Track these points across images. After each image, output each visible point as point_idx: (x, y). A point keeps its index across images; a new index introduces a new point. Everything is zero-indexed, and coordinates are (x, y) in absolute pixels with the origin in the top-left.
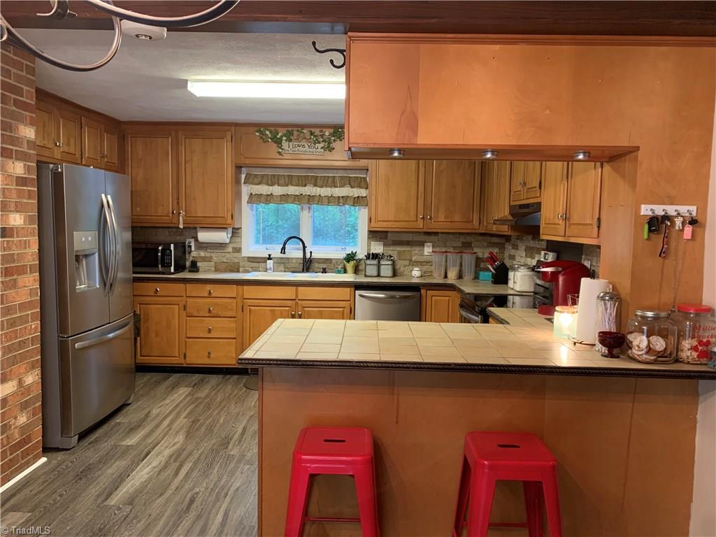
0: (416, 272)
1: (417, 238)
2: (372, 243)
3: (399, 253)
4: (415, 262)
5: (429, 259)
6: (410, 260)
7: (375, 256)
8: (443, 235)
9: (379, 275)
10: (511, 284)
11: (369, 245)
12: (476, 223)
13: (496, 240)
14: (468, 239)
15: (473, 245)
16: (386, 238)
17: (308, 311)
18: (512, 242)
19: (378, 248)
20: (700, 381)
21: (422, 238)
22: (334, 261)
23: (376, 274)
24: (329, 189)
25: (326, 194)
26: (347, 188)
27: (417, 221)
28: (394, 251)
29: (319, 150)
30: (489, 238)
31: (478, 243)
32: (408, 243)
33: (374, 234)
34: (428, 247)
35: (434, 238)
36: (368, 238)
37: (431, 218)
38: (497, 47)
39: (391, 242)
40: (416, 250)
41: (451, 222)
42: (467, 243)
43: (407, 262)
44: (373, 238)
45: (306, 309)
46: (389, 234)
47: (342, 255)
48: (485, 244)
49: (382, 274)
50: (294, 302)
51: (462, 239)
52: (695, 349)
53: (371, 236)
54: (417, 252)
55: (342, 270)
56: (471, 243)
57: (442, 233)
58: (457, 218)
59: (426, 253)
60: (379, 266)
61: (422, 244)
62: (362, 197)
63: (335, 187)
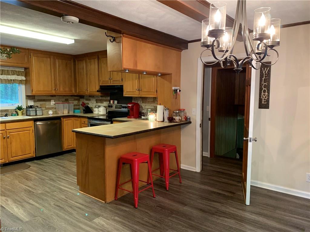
0: (51, 112)
1: (47, 98)
2: (28, 101)
3: (41, 104)
4: (47, 108)
5: (54, 106)
6: (46, 107)
7: (31, 107)
8: (58, 96)
9: (36, 115)
10: (94, 113)
11: (27, 102)
12: (74, 91)
13: (76, 98)
14: (67, 98)
15: (69, 100)
16: (34, 98)
17: (12, 134)
18: (85, 98)
19: (31, 103)
20: (181, 126)
21: (50, 98)
22: (9, 111)
23: (35, 114)
24: (5, 76)
25: (4, 79)
26: (15, 76)
27: (52, 91)
28: (38, 104)
29: (4, 57)
30: (74, 97)
31: (70, 99)
32: (44, 100)
33: (29, 97)
34: (53, 101)
35: (54, 98)
36: (26, 99)
37: (57, 90)
38: (151, 45)
39: (37, 100)
40: (47, 103)
41: (65, 91)
42: (67, 99)
43: (44, 109)
44: (28, 99)
45: (11, 134)
46: (35, 97)
47: (14, 107)
48: (73, 99)
49: (38, 114)
50: (4, 131)
51: (65, 98)
52: (184, 118)
53: (27, 98)
54: (48, 104)
55: (17, 114)
56: (68, 99)
57: (57, 96)
58: (67, 89)
59: (52, 104)
60: (36, 111)
61: (50, 100)
62: (23, 80)
63: (9, 75)
